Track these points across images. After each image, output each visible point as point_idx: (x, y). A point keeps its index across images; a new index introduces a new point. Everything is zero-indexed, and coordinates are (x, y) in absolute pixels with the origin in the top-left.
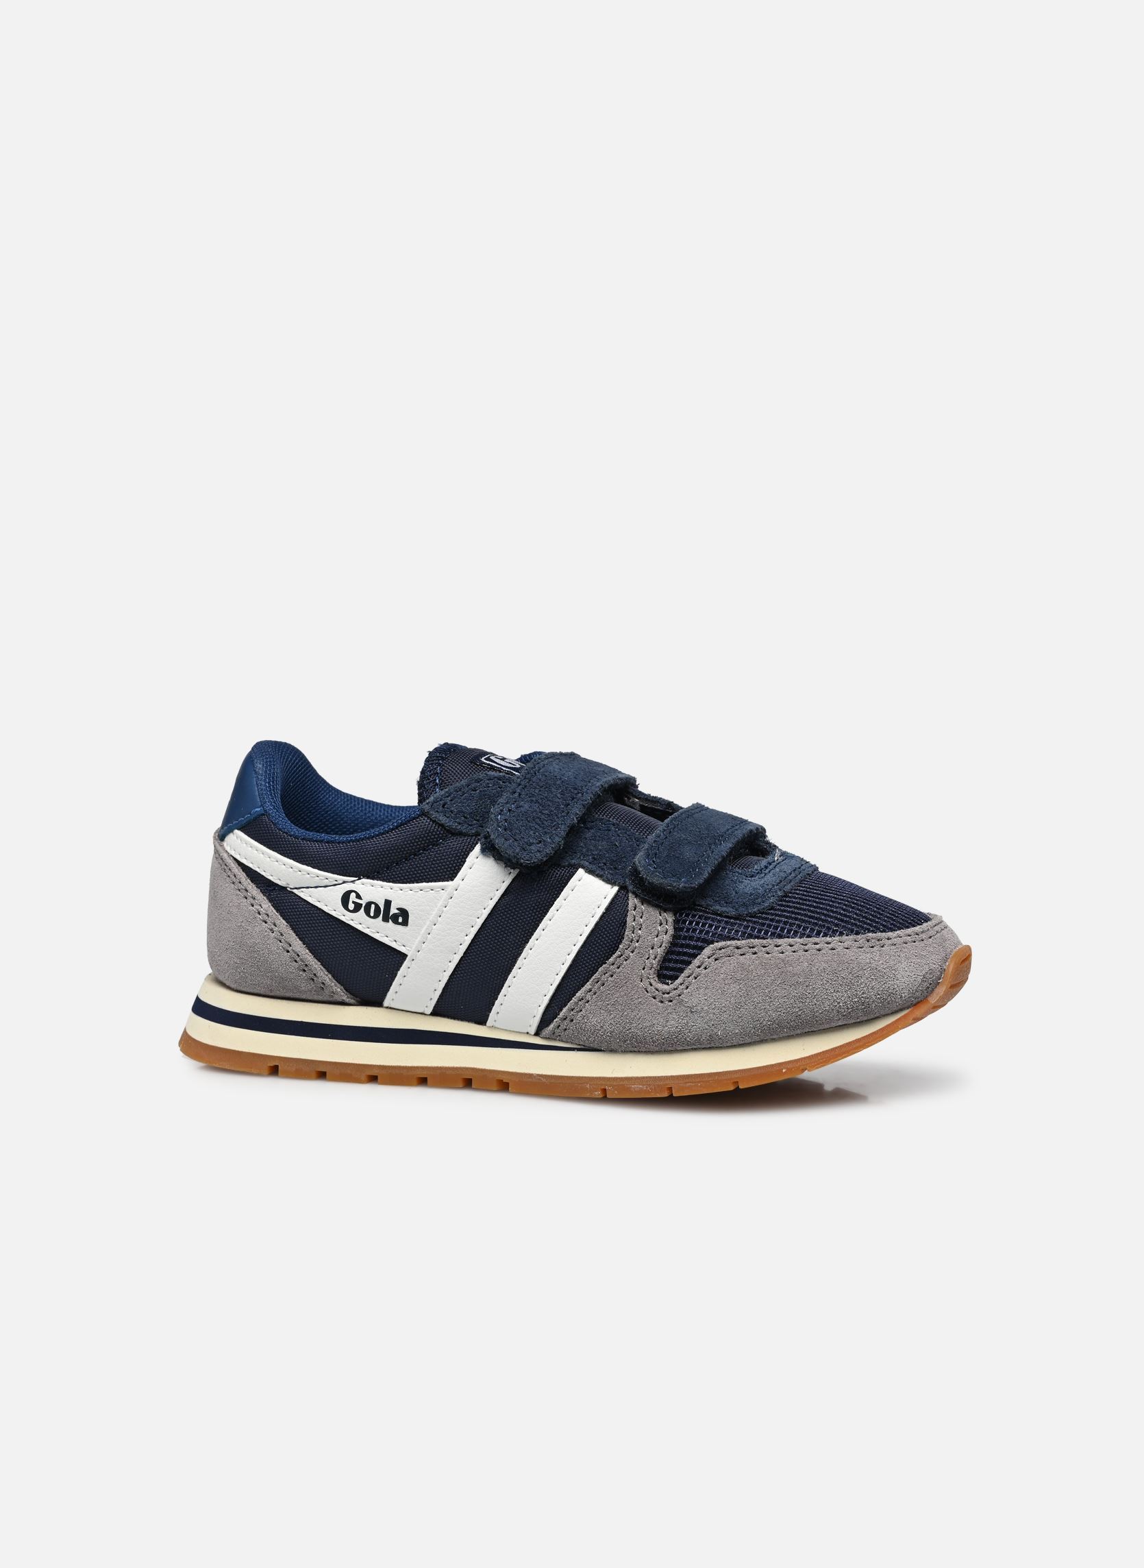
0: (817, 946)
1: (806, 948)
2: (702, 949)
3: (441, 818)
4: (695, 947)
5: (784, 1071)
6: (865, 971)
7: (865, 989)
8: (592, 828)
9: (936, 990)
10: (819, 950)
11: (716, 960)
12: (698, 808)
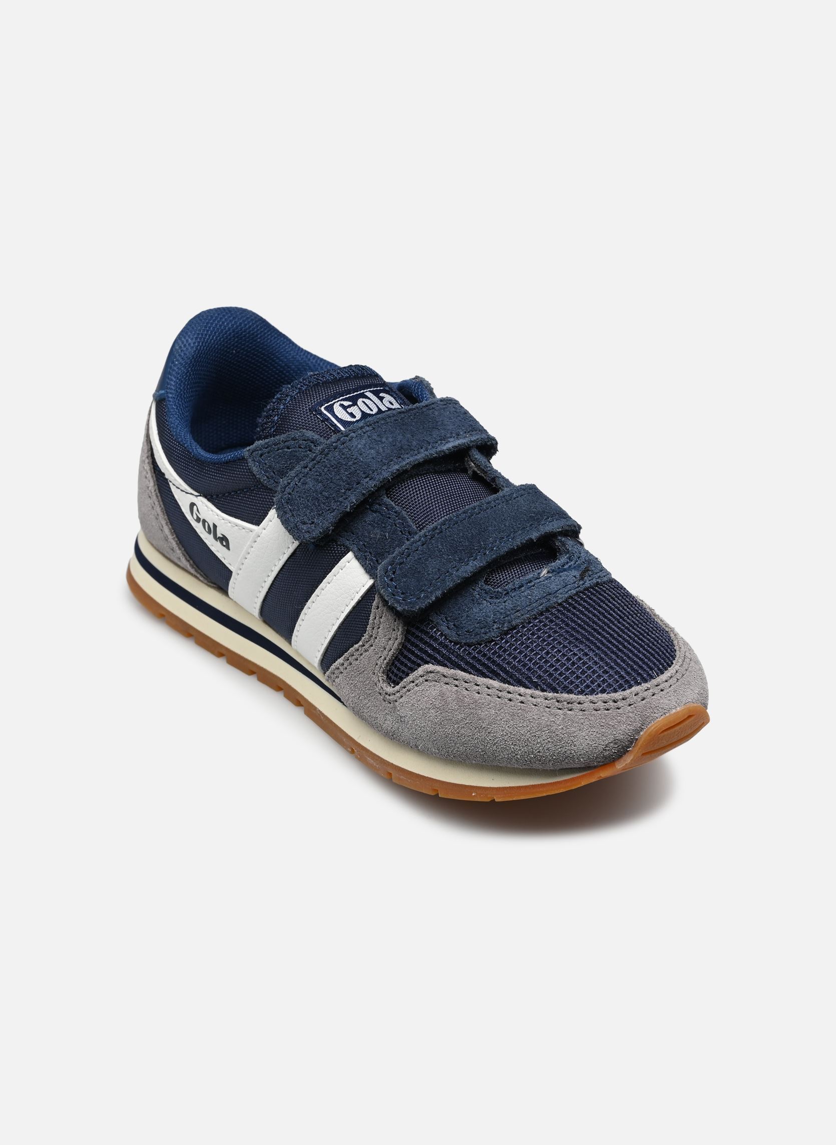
0: (510, 696)
1: (500, 694)
2: (419, 666)
3: (254, 468)
4: (413, 662)
5: (473, 794)
6: (543, 733)
7: (541, 748)
8: (375, 512)
9: (625, 757)
10: (510, 700)
11: (426, 681)
12: (531, 491)
